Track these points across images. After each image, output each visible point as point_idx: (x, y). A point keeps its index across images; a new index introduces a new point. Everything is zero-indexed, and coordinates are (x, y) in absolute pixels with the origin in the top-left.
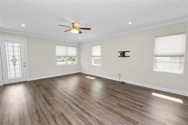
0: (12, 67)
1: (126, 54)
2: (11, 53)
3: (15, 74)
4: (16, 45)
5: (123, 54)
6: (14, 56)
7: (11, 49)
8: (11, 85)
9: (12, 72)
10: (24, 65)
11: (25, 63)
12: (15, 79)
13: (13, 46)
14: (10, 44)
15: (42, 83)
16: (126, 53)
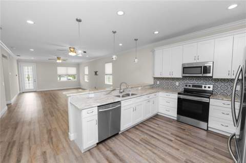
2: (27, 73)
3: (29, 86)
4: (29, 68)
6: (28, 75)
7: (27, 71)
10: (35, 81)
11: (35, 79)
14: (26, 68)
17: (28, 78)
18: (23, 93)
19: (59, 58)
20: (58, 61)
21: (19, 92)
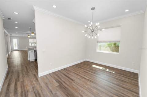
7: (14, 41)
17: (15, 44)
19: (29, 35)
20: (28, 37)
21: (11, 51)
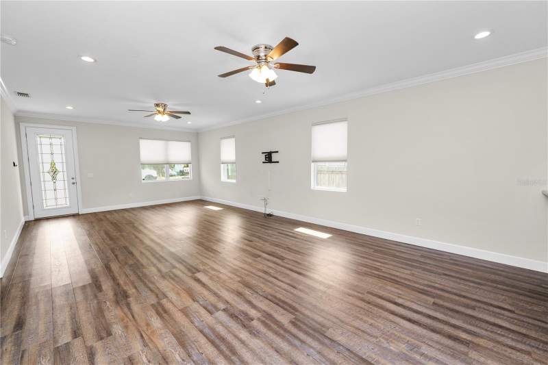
0: (50, 185)
1: (275, 157)
2: (47, 159)
3: (56, 199)
4: (56, 141)
5: (268, 158)
6: (53, 164)
8: (48, 219)
9: (50, 194)
10: (74, 181)
11: (74, 176)
12: (56, 209)
13: (51, 144)
14: (46, 141)
15: (108, 216)
16: (273, 155)
18: (38, 220)
